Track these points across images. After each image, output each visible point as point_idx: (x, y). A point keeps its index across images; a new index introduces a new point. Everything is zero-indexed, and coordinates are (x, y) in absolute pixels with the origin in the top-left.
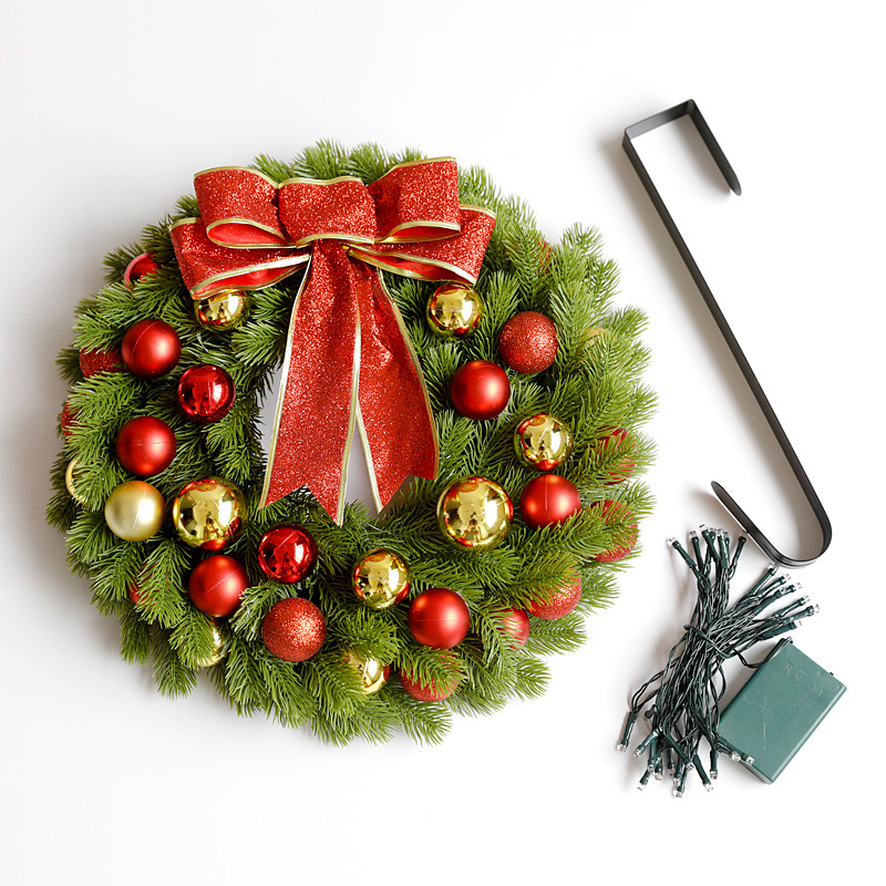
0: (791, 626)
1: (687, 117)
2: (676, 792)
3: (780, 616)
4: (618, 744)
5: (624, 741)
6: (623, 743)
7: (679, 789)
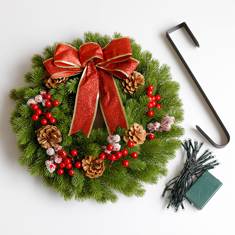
0: (213, 168)
1: (183, 27)
2: (175, 211)
3: (209, 165)
4: (161, 196)
5: (163, 195)
6: (163, 196)
7: (176, 210)
